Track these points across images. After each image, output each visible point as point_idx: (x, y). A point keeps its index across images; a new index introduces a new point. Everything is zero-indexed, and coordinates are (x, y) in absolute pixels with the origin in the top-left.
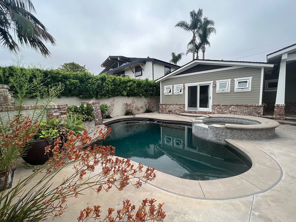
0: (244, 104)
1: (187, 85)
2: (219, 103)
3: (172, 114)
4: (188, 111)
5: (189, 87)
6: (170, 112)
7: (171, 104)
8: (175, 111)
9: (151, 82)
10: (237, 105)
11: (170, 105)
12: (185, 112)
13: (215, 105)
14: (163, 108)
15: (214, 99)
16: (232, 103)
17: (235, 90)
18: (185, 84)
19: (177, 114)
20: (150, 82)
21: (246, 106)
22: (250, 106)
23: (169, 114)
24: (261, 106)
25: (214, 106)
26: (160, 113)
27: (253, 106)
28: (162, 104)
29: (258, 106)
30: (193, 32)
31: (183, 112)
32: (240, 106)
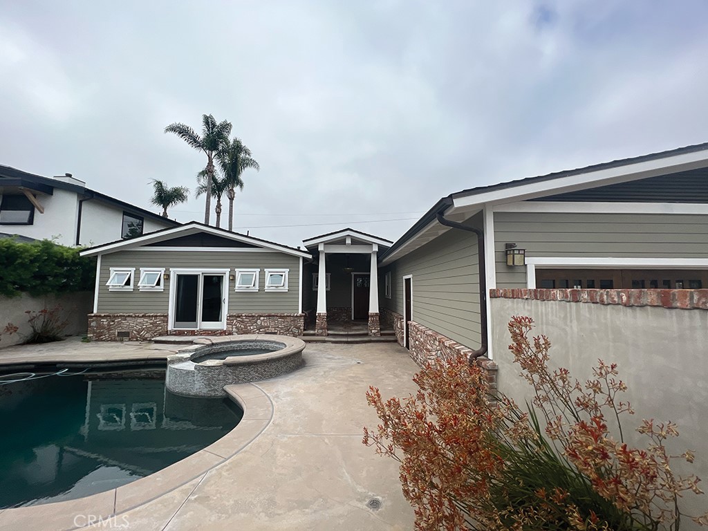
0: (279, 313)
1: (175, 272)
2: (239, 312)
3: (130, 340)
4: (175, 331)
5: (180, 277)
6: (124, 336)
7: (129, 316)
8: (139, 332)
9: (65, 254)
10: (269, 316)
11: (124, 318)
12: (167, 333)
13: (232, 316)
14: (100, 326)
15: (231, 304)
16: (260, 312)
17: (267, 289)
18: (171, 269)
19: (145, 339)
20: (62, 254)
21: (281, 317)
22: (287, 316)
23: (119, 344)
24: (301, 316)
25: (230, 317)
26: (89, 342)
27: (290, 316)
28: (100, 316)
29: (297, 316)
30: (209, 156)
31: (160, 335)
32: (274, 316)
